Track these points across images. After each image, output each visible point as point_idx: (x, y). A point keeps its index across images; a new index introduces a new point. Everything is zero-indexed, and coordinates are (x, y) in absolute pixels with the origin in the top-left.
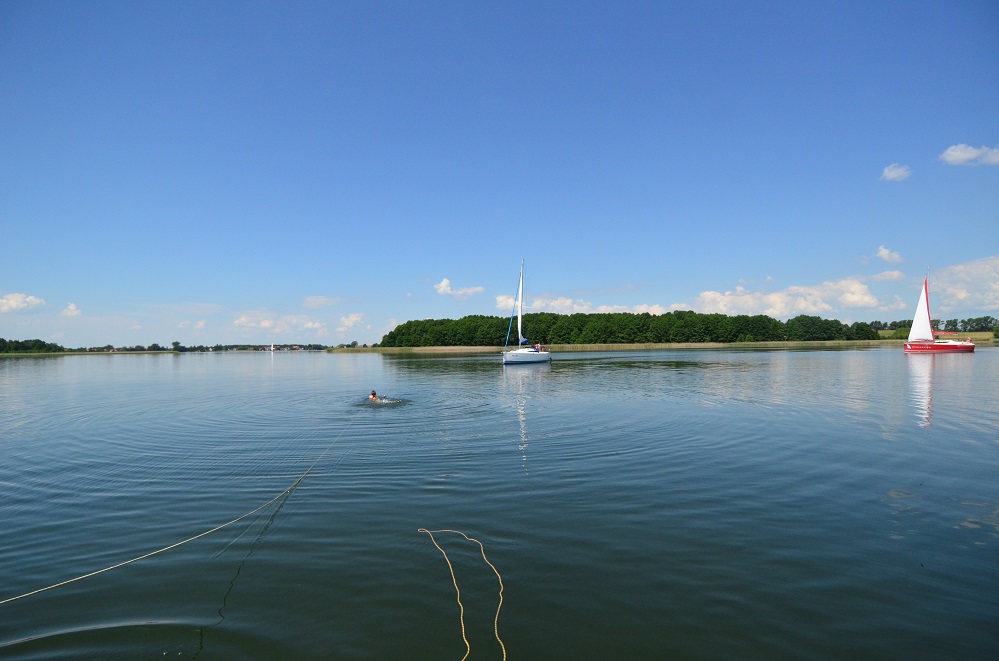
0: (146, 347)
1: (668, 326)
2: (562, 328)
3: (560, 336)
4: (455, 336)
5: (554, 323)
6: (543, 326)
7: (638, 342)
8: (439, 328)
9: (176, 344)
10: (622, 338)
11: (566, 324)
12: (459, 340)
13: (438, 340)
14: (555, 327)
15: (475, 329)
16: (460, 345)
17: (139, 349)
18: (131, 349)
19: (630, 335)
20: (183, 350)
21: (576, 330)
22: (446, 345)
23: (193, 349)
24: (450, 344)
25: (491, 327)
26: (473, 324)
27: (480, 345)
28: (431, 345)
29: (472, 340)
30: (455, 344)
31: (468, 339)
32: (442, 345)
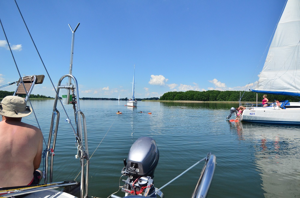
1: (261, 96)
2: (223, 96)
3: (222, 98)
4: (186, 97)
5: (219, 94)
6: (215, 95)
7: (250, 101)
8: (181, 95)
10: (244, 99)
11: (224, 94)
13: (180, 98)
14: (220, 95)
15: (194, 95)
16: (188, 100)
19: (247, 99)
21: (228, 96)
22: (183, 100)
24: (184, 100)
25: (199, 94)
26: (193, 94)
27: (195, 100)
28: (178, 100)
29: (192, 99)
30: (186, 100)
31: (191, 98)
32: (182, 100)
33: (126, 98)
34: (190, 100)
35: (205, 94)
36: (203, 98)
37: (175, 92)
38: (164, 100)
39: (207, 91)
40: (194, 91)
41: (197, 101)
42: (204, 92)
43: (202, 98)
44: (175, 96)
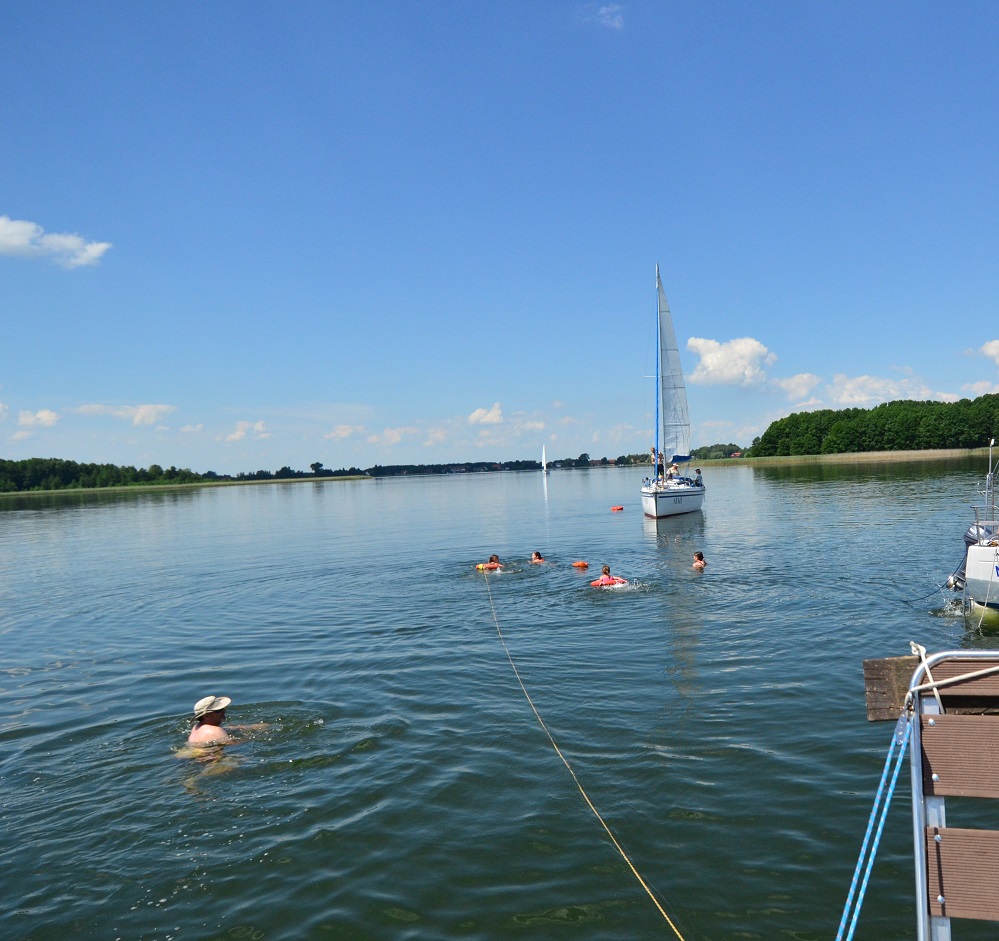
0: (273, 473)
4: (882, 434)
8: (852, 424)
9: (316, 466)
12: (890, 441)
13: (852, 443)
15: (917, 422)
16: (891, 449)
17: (263, 476)
18: (251, 477)
20: (329, 473)
22: (864, 450)
23: (341, 473)
24: (871, 449)
25: (940, 417)
26: (911, 415)
27: (925, 448)
28: (840, 451)
29: (912, 441)
30: (882, 449)
31: (907, 438)
32: (859, 451)
33: (584, 457)
34: (902, 447)
35: (972, 412)
36: (962, 433)
37: (824, 413)
38: (770, 455)
39: (978, 400)
40: (916, 404)
41: (934, 448)
42: (965, 403)
43: (956, 434)
44: (823, 431)
